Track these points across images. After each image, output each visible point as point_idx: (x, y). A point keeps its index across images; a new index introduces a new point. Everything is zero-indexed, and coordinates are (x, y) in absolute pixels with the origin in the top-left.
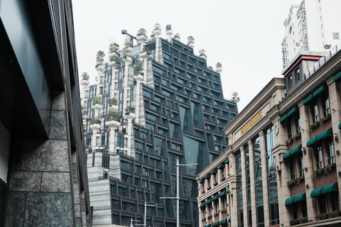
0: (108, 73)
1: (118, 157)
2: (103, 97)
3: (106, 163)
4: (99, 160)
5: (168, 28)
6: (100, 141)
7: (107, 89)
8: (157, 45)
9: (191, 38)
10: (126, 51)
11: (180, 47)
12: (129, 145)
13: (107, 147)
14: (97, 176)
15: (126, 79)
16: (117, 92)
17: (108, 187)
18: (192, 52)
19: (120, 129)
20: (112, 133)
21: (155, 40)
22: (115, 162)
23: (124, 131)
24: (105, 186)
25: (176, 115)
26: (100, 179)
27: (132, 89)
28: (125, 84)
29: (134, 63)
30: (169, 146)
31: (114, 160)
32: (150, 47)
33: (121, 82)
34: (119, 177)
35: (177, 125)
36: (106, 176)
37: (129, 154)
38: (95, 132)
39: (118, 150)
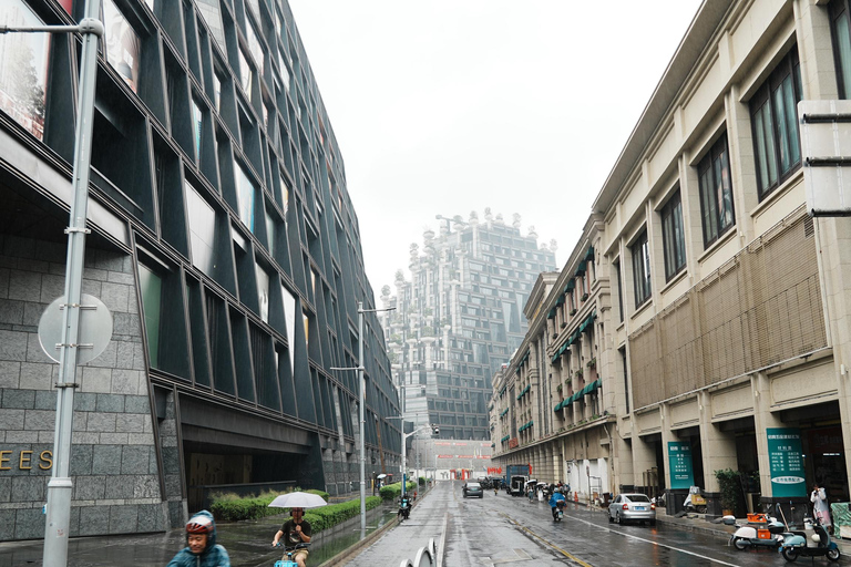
0: (422, 273)
1: (434, 373)
2: (419, 301)
3: (423, 380)
4: (416, 378)
5: (488, 211)
6: (417, 355)
7: (422, 291)
8: (474, 237)
9: (517, 216)
10: (442, 240)
11: (502, 231)
12: (446, 358)
13: (424, 362)
14: (414, 393)
15: (440, 283)
16: (432, 295)
17: (425, 405)
18: (518, 234)
19: (437, 343)
20: (428, 348)
21: (471, 229)
22: (432, 378)
23: (441, 342)
24: (423, 404)
25: (500, 315)
26: (418, 396)
27: (448, 294)
28: (440, 288)
29: (450, 257)
30: (491, 351)
31: (430, 376)
32: (467, 237)
33: (436, 285)
34: (437, 393)
35: (501, 326)
36: (424, 391)
37: (446, 368)
38: (411, 346)
39: (435, 365)
